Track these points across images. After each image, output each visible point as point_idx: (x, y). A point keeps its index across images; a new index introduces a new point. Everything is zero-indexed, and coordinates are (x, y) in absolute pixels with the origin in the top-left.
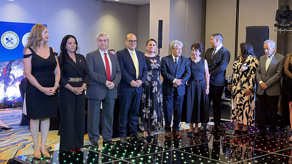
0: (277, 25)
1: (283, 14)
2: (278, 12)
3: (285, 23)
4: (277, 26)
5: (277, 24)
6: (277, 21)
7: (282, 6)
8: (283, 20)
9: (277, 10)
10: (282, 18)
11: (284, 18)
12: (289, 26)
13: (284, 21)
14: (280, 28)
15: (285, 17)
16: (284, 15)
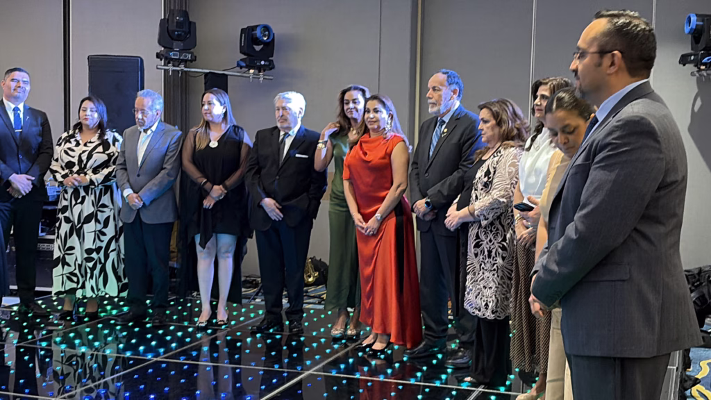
0: (162, 55)
1: (175, 28)
2: (163, 23)
3: (181, 51)
4: (162, 57)
5: (162, 53)
6: (163, 47)
7: (173, 10)
8: (175, 43)
9: (161, 20)
10: (172, 39)
11: (178, 40)
12: (190, 58)
13: (177, 45)
14: (169, 63)
15: (179, 38)
16: (178, 31)
